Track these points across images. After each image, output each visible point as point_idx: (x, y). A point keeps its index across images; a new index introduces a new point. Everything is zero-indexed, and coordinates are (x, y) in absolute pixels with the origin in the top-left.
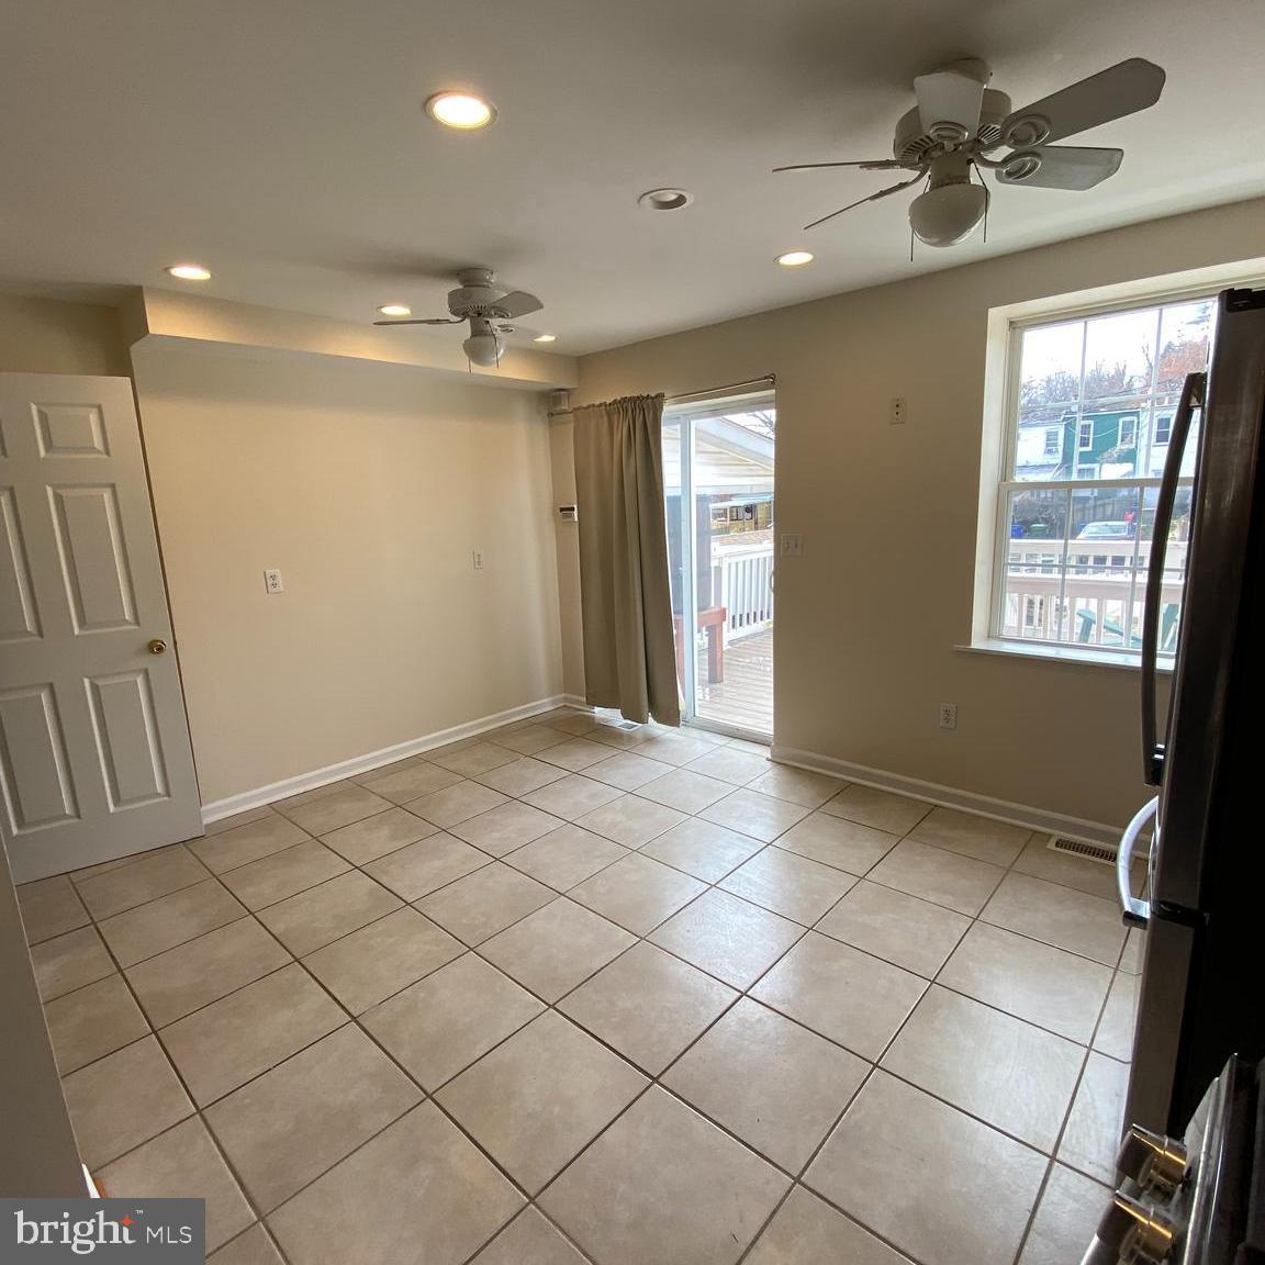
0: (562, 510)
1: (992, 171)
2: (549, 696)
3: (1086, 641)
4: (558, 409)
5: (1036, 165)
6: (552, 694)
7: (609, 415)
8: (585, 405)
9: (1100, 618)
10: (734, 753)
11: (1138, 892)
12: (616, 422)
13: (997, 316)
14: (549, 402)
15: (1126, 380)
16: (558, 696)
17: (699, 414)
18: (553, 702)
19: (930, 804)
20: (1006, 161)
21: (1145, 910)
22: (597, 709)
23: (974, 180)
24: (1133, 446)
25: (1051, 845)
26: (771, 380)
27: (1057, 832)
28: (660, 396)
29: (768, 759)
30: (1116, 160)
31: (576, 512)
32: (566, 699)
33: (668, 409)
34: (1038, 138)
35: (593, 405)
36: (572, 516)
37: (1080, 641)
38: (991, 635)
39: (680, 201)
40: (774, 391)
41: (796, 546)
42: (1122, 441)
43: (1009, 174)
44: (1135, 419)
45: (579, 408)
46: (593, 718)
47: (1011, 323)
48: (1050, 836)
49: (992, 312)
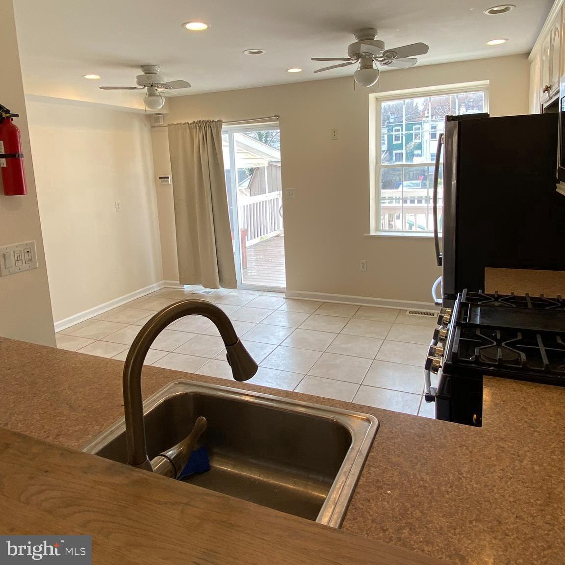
0: (160, 178)
1: (379, 62)
2: (156, 282)
3: (411, 229)
4: (156, 124)
5: (392, 62)
6: (157, 281)
7: (190, 129)
8: (175, 123)
9: (416, 223)
10: (267, 298)
11: (438, 297)
12: (195, 133)
13: (372, 97)
14: (152, 120)
15: (414, 105)
16: (161, 282)
17: (238, 131)
18: (159, 286)
19: (358, 306)
20: (383, 60)
21: (440, 301)
22: (186, 286)
23: (374, 67)
24: (420, 141)
25: (407, 313)
26: (277, 117)
27: (409, 309)
28: (220, 121)
29: (284, 298)
30: (415, 61)
31: (170, 180)
32: (165, 284)
33: (224, 127)
34: (394, 57)
35: (181, 124)
36: (168, 181)
37: (409, 229)
38: (376, 230)
39: (260, 52)
40: (278, 122)
41: (293, 194)
42: (415, 138)
43: (384, 64)
44: (420, 126)
45: (172, 124)
46: (183, 291)
47: (377, 99)
48: (406, 310)
49: (369, 94)
